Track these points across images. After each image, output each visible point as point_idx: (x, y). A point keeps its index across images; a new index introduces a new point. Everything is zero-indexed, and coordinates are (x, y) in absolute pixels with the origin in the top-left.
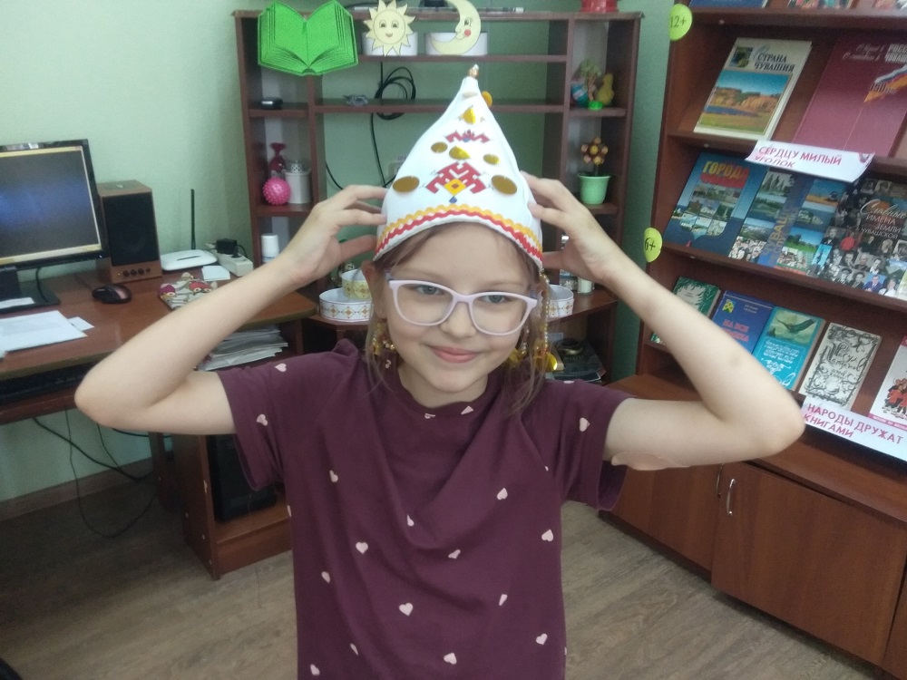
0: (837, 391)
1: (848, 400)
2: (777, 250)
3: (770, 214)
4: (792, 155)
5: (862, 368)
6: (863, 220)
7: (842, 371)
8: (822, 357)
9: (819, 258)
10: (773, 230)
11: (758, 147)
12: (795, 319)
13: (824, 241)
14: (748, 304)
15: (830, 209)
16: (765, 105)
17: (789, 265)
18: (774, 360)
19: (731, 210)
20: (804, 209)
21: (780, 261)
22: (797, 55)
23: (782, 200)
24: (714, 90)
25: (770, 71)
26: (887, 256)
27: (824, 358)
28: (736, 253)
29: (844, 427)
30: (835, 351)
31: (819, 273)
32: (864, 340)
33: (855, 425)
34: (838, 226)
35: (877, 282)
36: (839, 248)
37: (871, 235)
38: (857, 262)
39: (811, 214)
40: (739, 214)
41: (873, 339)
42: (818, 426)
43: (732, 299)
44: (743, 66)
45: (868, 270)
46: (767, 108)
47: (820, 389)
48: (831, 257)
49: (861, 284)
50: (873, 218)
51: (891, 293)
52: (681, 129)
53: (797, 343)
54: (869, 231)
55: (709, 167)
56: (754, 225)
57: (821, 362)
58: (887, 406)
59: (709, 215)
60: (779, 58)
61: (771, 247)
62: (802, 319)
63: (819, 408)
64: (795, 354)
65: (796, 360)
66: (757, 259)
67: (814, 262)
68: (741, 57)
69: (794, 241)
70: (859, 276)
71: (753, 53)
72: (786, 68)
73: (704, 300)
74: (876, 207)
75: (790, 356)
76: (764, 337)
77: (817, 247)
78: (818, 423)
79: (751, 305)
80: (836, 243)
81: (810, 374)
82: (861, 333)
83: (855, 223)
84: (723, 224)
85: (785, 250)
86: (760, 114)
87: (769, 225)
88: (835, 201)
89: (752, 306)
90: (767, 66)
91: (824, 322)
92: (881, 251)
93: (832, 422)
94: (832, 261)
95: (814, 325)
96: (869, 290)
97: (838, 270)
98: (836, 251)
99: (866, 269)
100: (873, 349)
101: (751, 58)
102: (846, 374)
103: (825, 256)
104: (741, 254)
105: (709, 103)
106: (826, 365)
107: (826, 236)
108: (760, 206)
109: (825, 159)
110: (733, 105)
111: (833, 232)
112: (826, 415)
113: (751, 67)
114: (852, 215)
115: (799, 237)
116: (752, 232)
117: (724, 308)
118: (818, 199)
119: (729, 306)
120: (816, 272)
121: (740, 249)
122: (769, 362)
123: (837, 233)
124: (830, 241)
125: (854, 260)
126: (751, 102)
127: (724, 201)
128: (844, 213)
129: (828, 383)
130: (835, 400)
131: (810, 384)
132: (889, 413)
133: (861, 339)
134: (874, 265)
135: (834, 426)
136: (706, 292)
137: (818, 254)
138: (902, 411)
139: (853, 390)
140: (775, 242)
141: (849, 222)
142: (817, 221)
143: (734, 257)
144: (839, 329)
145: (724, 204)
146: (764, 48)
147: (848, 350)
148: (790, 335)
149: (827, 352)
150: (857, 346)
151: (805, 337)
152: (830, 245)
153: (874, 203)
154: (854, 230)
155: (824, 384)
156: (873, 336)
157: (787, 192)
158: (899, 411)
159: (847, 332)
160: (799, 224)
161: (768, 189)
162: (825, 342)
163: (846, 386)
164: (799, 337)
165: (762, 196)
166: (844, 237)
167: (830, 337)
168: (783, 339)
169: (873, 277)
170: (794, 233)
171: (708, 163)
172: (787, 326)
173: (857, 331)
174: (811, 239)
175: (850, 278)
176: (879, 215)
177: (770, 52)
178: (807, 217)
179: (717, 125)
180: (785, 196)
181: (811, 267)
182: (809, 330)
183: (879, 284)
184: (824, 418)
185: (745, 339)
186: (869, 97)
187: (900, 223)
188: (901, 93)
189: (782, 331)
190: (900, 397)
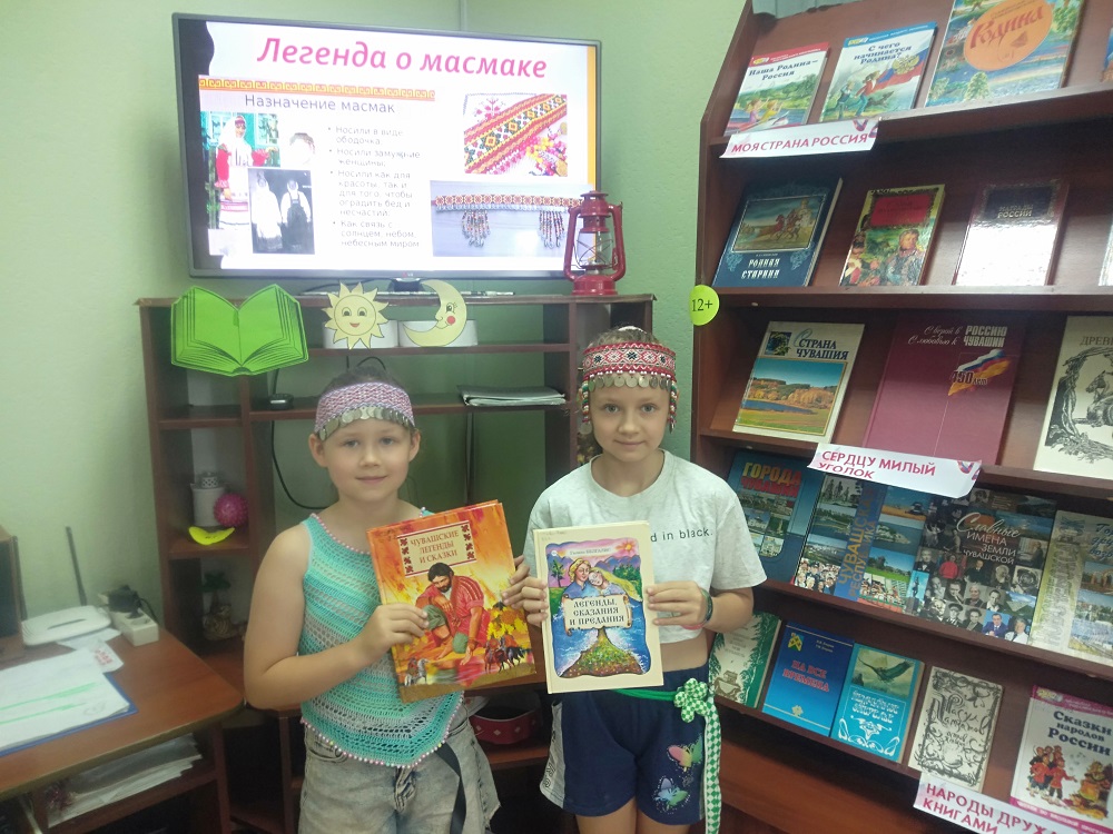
0: (960, 763)
1: (977, 776)
2: (857, 577)
3: (840, 529)
4: (868, 462)
5: (986, 730)
6: (963, 539)
7: (961, 734)
8: (930, 715)
9: (915, 589)
10: (847, 551)
11: (819, 451)
12: (885, 660)
13: (917, 566)
14: (820, 639)
15: (916, 524)
16: (819, 400)
17: (876, 597)
18: (869, 719)
19: (786, 523)
20: (881, 524)
21: (864, 591)
22: (849, 340)
23: (853, 512)
24: (750, 382)
25: (817, 359)
26: (1005, 587)
27: (934, 715)
28: (804, 581)
29: (982, 818)
30: (945, 706)
31: (919, 610)
32: (979, 690)
33: (996, 816)
34: (932, 547)
35: (999, 622)
36: (939, 576)
37: (979, 559)
38: (967, 595)
39: (893, 530)
40: (798, 529)
41: (992, 689)
42: (946, 817)
43: (798, 633)
44: (783, 353)
45: (985, 606)
46: (822, 403)
47: (935, 759)
48: (931, 586)
49: (979, 625)
50: (976, 536)
51: (1021, 639)
52: (716, 427)
53: (893, 695)
54: (974, 554)
55: (750, 470)
56: (820, 543)
57: (930, 722)
58: (1033, 786)
59: (760, 529)
60: (827, 343)
61: (848, 573)
62: (893, 661)
63: (942, 790)
64: (893, 709)
65: (896, 718)
66: (832, 588)
67: (910, 594)
68: (778, 343)
69: (879, 566)
70: (974, 614)
71: (793, 337)
72: (837, 355)
73: (763, 634)
74: (977, 522)
75: (888, 713)
76: (848, 686)
77: (909, 573)
78: (945, 812)
79: (824, 640)
80: (933, 570)
81: (918, 739)
82: (976, 680)
83: (954, 544)
84: (780, 542)
85: (867, 576)
86: (814, 410)
87: (841, 545)
88: (921, 514)
89: (825, 644)
90: (813, 352)
91: (923, 664)
92: (997, 582)
93: (964, 811)
94: (933, 594)
95: (911, 670)
96: (991, 633)
97: (944, 606)
98: (936, 581)
99: (981, 605)
100: (995, 703)
101: (790, 345)
102: (967, 739)
103: (922, 587)
104: (811, 580)
105: (746, 397)
106: (937, 726)
107: (919, 559)
108: (823, 519)
109: (914, 468)
110: (777, 399)
111: (927, 555)
112: (953, 800)
113: (792, 354)
114: (947, 533)
115: (884, 560)
116: (819, 552)
117: (790, 645)
118: (899, 512)
119: (796, 641)
120: (915, 609)
121: (808, 574)
122: (862, 721)
123: (933, 555)
124: (924, 567)
125: (962, 592)
126: (800, 395)
127: (775, 512)
128: (935, 531)
129: (945, 752)
130: (959, 777)
131: (922, 752)
132: (1038, 796)
133: (977, 689)
134: (991, 600)
135: (968, 816)
136: (763, 623)
137: (912, 584)
138: (1056, 794)
139: (981, 762)
140: (853, 566)
141: (944, 542)
142: (901, 539)
143: (802, 585)
144: (945, 675)
145: (776, 515)
146: (803, 333)
147: (962, 705)
148: (882, 684)
149: (936, 708)
150: (973, 700)
151: (901, 686)
152: (925, 571)
154: (954, 551)
155: (940, 753)
156: (991, 685)
157: (855, 502)
158: (1051, 794)
159: (957, 679)
160: (878, 543)
161: (830, 498)
162: (930, 693)
163: (970, 756)
164: (894, 686)
165: (824, 506)
166: (942, 561)
167: (935, 687)
168: (875, 688)
169: (991, 615)
170: (875, 554)
171: (748, 465)
172: (876, 671)
173: (970, 678)
174: (903, 565)
175: (962, 617)
176: (983, 532)
177: (812, 337)
178: (888, 534)
179: (760, 424)
180: (854, 507)
181: (907, 602)
182: (907, 676)
183: (1002, 625)
184: (952, 804)
185: (825, 688)
186: (953, 390)
187: (1013, 543)
188: (995, 383)
189: (870, 677)
190: (1048, 773)
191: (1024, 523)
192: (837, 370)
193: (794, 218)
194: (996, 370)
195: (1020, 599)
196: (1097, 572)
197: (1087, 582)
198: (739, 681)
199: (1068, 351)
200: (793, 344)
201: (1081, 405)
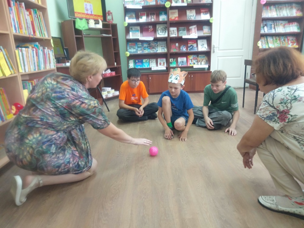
1: (155, 66)
5: (155, 63)
10: (142, 49)
15: (147, 45)
16: (138, 34)
17: (146, 52)
19: (135, 48)
23: (141, 46)
24: (130, 33)
30: (152, 62)
33: (158, 68)
39: (145, 46)
41: (155, 59)
42: (154, 70)
44: (132, 30)
53: (147, 62)
54: (152, 47)
56: (139, 49)
59: (133, 49)
62: (146, 60)
63: (153, 68)
65: (148, 64)
66: (142, 53)
67: (148, 51)
69: (145, 50)
72: (138, 29)
76: (143, 63)
80: (150, 49)
81: (150, 65)
82: (153, 59)
84: (135, 50)
85: (144, 51)
89: (140, 61)
90: (135, 29)
92: (155, 48)
95: (148, 60)
97: (151, 51)
99: (154, 50)
105: (130, 35)
106: (152, 64)
111: (149, 48)
119: (137, 61)
121: (139, 52)
122: (145, 65)
132: (160, 65)
134: (155, 50)
135: (156, 69)
136: (133, 60)
141: (150, 46)
142: (146, 47)
150: (154, 61)
153: (152, 44)
157: (141, 45)
160: (144, 48)
162: (150, 61)
165: (138, 46)
170: (144, 49)
174: (147, 49)
179: (133, 37)
185: (141, 64)
186: (149, 31)
187: (155, 45)
188: (152, 31)
189: (145, 62)
190: (160, 64)
191: (156, 43)
192: (138, 31)
193: (132, 15)
194: (152, 29)
195: (157, 49)
196: (162, 46)
197: (161, 47)
198: (133, 66)
199: (157, 27)
200: (133, 28)
201: (159, 31)
